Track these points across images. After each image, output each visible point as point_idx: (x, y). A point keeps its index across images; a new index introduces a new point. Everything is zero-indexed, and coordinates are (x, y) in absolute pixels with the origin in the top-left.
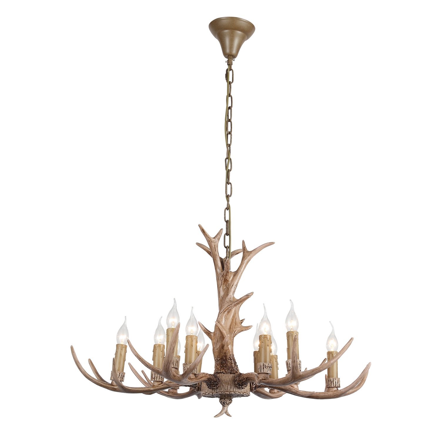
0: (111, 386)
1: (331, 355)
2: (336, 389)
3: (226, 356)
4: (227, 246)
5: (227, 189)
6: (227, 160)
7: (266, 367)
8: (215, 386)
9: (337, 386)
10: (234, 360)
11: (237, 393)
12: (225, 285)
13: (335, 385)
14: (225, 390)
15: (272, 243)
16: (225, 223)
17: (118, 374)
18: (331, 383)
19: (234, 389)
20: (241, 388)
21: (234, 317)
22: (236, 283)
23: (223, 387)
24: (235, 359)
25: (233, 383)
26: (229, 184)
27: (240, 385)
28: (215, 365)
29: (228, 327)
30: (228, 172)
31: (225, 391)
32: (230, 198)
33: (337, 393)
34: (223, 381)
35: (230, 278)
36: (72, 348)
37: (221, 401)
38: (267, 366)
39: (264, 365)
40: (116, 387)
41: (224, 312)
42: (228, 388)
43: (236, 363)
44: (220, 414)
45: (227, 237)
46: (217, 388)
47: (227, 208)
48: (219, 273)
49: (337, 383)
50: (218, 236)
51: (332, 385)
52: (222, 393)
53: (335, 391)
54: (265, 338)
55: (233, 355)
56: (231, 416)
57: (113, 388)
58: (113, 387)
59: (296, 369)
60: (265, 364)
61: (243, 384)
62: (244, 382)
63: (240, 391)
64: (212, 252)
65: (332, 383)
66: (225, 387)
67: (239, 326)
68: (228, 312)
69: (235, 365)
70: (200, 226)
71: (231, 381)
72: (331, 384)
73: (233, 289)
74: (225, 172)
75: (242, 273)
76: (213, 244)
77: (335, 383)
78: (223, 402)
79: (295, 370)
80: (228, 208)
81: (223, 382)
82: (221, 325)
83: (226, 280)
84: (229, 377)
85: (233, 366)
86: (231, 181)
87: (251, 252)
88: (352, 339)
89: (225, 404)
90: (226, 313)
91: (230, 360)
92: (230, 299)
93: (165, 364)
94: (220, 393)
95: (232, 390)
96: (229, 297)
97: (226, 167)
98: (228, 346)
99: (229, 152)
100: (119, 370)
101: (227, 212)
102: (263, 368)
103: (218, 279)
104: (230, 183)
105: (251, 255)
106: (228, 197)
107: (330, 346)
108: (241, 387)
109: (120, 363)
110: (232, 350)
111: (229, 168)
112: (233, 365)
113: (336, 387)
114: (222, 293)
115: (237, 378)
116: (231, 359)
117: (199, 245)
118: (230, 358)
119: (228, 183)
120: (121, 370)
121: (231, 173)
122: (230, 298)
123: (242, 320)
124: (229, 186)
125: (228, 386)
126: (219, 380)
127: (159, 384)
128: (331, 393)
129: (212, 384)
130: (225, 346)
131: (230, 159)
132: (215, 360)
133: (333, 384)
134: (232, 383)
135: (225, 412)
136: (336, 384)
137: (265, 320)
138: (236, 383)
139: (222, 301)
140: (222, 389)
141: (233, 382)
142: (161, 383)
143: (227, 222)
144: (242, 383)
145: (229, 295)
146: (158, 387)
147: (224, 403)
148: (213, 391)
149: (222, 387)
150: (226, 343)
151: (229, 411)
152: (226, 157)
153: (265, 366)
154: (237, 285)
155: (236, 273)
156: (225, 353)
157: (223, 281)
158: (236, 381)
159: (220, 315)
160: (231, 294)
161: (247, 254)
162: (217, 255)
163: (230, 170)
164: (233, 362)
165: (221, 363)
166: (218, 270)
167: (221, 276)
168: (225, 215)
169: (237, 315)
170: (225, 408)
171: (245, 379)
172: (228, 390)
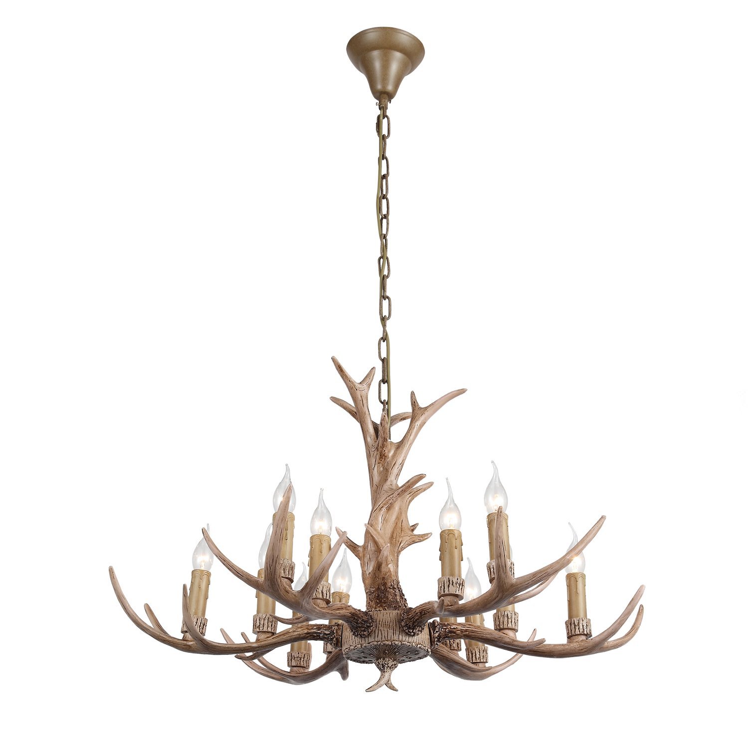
0: (182, 642)
2: (584, 638)
3: (385, 584)
4: (385, 400)
5: (382, 307)
6: (382, 260)
7: (453, 585)
8: (365, 631)
9: (585, 633)
10: (399, 591)
11: (406, 643)
12: (382, 464)
13: (581, 631)
14: (383, 637)
15: (462, 391)
16: (381, 362)
17: (195, 620)
18: (575, 627)
19: (401, 636)
20: (412, 634)
21: (398, 518)
22: (400, 461)
23: (380, 632)
24: (401, 589)
25: (398, 626)
26: (385, 299)
27: (409, 628)
28: (367, 601)
29: (388, 535)
30: (383, 279)
31: (383, 639)
32: (388, 323)
33: (587, 644)
34: (380, 621)
35: (389, 452)
36: (111, 571)
37: (378, 663)
38: (454, 582)
39: (449, 581)
40: (192, 643)
41: (380, 509)
42: (389, 634)
43: (404, 595)
44: (377, 685)
45: (384, 387)
46: (369, 635)
47: (382, 338)
48: (370, 445)
49: (585, 627)
50: (368, 380)
51: (577, 630)
52: (379, 643)
54: (451, 535)
55: (398, 583)
56: (396, 690)
57: (186, 645)
58: (185, 642)
59: (503, 570)
60: (451, 578)
61: (415, 626)
62: (416, 620)
63: (411, 639)
64: (358, 413)
65: (577, 628)
66: (383, 633)
67: (408, 534)
68: (389, 509)
69: (402, 598)
70: (334, 359)
71: (394, 622)
72: (575, 630)
73: (395, 471)
74: (377, 280)
75: (411, 444)
76: (358, 393)
77: (581, 627)
78: (382, 665)
79: (503, 574)
80: (385, 338)
81: (380, 623)
82: (375, 530)
83: (383, 456)
84: (391, 614)
85: (399, 600)
86: (388, 294)
87: (426, 408)
88: (603, 518)
89: (386, 668)
90: (384, 509)
91: (392, 590)
92: (391, 487)
93: (268, 564)
94: (376, 643)
95: (396, 638)
96: (388, 483)
97: (380, 271)
98: (387, 565)
99: (384, 248)
100: (196, 613)
101: (383, 344)
102: (449, 586)
103: (369, 456)
104: (388, 298)
105: (427, 414)
106: (383, 320)
108: (413, 632)
109: (198, 602)
110: (397, 573)
111: (386, 273)
112: (398, 598)
113: (584, 635)
114: (376, 479)
115: (404, 615)
116: (394, 588)
117: (335, 400)
118: (391, 585)
119: (383, 297)
120: (200, 614)
121: (389, 281)
122: (391, 485)
123: (414, 527)
124: (385, 303)
125: (388, 630)
126: (372, 618)
127: (268, 637)
128: (575, 644)
129: (360, 625)
130: (383, 565)
131: (387, 259)
132: (367, 593)
133: (579, 629)
134: (396, 625)
135: (385, 682)
136: (583, 630)
137: (450, 505)
138: (403, 624)
139: (376, 490)
140: (378, 637)
141: (397, 623)
142: (270, 634)
143: (383, 360)
144: (414, 622)
145: (389, 480)
146: (266, 642)
147: (383, 667)
148: (363, 642)
149: (378, 632)
150: (384, 559)
151: (394, 682)
152: (380, 256)
153: (451, 582)
154: (402, 464)
155: (400, 445)
156: (384, 578)
157: (378, 458)
158: (402, 620)
159: (374, 514)
160: (392, 478)
161: (419, 412)
162: (367, 412)
163: (388, 277)
164: (398, 593)
165: (378, 596)
166: (369, 439)
167: (373, 450)
168: (379, 349)
169: (403, 515)
170: (387, 675)
171: (419, 614)
172: (389, 638)
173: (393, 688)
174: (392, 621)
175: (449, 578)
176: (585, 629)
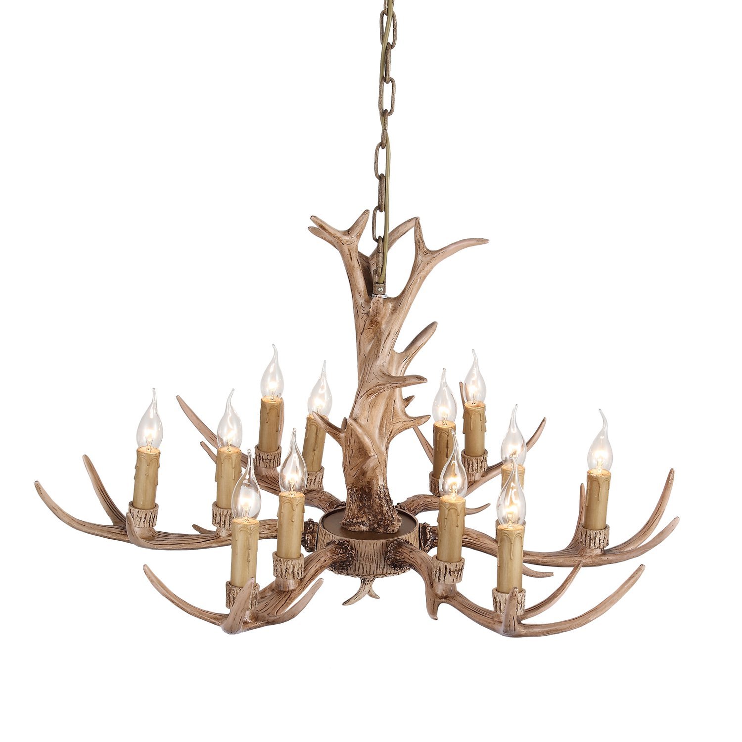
1: (595, 483)
3: (370, 489)
4: (380, 237)
5: (382, 96)
6: (385, 17)
7: (450, 573)
8: (343, 569)
10: (386, 498)
12: (373, 330)
13: (597, 546)
14: (365, 572)
15: (482, 241)
16: (378, 181)
18: (590, 540)
19: (385, 570)
21: (389, 398)
22: (396, 328)
23: (361, 566)
24: (389, 494)
25: (383, 559)
26: (387, 83)
27: (396, 567)
29: (377, 424)
30: (387, 48)
32: (390, 119)
34: (361, 554)
35: (383, 316)
36: (38, 487)
38: (452, 570)
39: (446, 568)
41: (368, 396)
42: (372, 570)
44: (357, 596)
45: (380, 215)
48: (360, 304)
49: (602, 541)
50: (358, 229)
53: (597, 555)
54: (452, 511)
55: (386, 488)
56: (378, 598)
66: (365, 567)
67: (400, 420)
71: (379, 555)
72: (590, 542)
74: (379, 48)
77: (597, 541)
80: (384, 144)
81: (362, 556)
82: (360, 425)
83: (374, 323)
84: (375, 545)
85: (385, 512)
86: (392, 74)
87: (434, 253)
90: (373, 397)
91: (377, 500)
92: (382, 368)
95: (379, 572)
96: (379, 362)
97: (383, 36)
98: (374, 470)
101: (382, 152)
102: (445, 575)
103: (358, 317)
104: (392, 80)
106: (384, 114)
107: (594, 462)
110: (384, 477)
111: (390, 40)
112: (385, 508)
114: (365, 348)
115: (390, 552)
116: (380, 497)
118: (377, 494)
119: (385, 78)
121: (393, 52)
122: (383, 366)
124: (388, 87)
125: (371, 564)
130: (369, 473)
131: (394, 16)
134: (381, 558)
135: (366, 593)
139: (365, 362)
140: (358, 571)
141: (382, 556)
145: (381, 357)
149: (359, 566)
152: (383, 9)
153: (448, 571)
154: (398, 333)
155: (398, 301)
156: (369, 482)
157: (368, 322)
159: (359, 403)
163: (392, 46)
164: (384, 504)
165: (361, 497)
166: (358, 298)
167: (363, 312)
168: (376, 162)
169: (397, 393)
172: (372, 573)
173: (376, 597)
174: (376, 553)
175: (446, 566)
176: (602, 544)
